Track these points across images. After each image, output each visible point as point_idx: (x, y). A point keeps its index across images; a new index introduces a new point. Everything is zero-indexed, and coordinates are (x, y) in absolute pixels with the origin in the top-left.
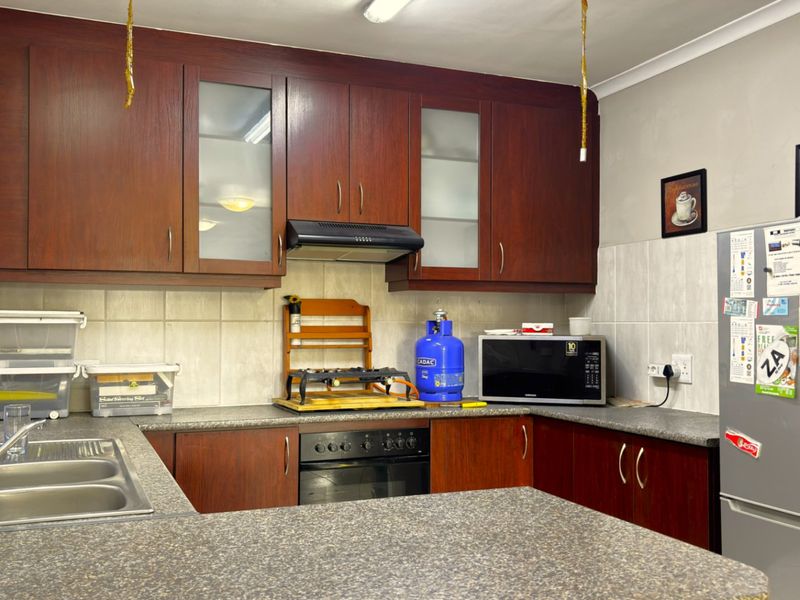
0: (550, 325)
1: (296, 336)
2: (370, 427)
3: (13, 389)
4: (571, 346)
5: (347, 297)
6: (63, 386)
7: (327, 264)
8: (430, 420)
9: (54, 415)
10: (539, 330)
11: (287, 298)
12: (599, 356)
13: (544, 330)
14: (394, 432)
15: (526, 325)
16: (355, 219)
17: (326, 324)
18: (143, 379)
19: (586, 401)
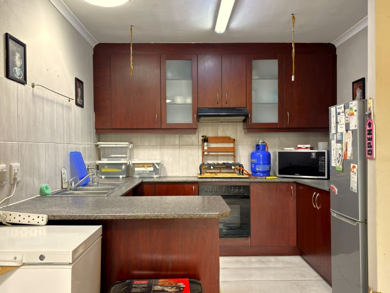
0: (309, 146)
1: (206, 151)
2: (226, 184)
3: (109, 168)
4: (313, 154)
5: (227, 136)
6: (124, 167)
7: (219, 123)
8: (251, 182)
9: (121, 177)
10: (304, 148)
11: (203, 136)
12: (325, 158)
13: (307, 148)
14: (235, 187)
15: (299, 146)
16: (224, 106)
17: (219, 146)
18: (149, 165)
19: (319, 177)
